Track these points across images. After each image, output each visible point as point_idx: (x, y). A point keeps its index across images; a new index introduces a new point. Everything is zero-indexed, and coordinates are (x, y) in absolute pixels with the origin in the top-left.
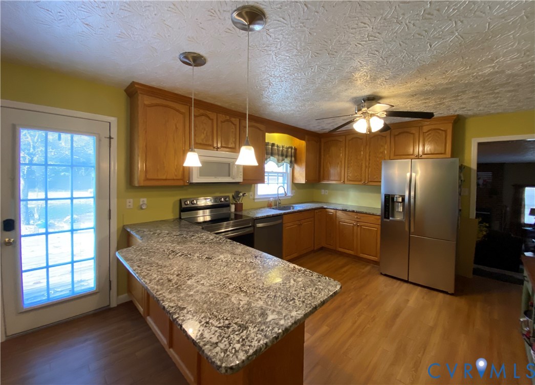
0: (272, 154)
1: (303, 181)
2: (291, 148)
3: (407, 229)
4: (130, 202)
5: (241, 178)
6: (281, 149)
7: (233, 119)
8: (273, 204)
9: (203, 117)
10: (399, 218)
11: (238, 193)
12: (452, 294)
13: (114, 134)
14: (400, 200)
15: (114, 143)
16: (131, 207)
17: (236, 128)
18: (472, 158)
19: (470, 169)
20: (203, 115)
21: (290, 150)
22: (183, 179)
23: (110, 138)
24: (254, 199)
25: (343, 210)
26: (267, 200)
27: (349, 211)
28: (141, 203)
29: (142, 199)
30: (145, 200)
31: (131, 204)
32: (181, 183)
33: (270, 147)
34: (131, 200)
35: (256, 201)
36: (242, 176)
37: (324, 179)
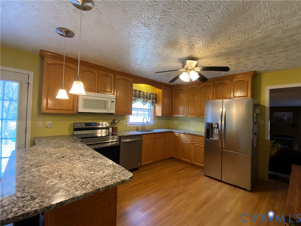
0: (139, 97)
1: (160, 115)
2: (153, 94)
3: (220, 146)
4: (40, 123)
5: (113, 110)
6: (146, 94)
7: (109, 74)
8: (140, 129)
9: (88, 72)
10: (216, 138)
11: (114, 121)
12: (249, 191)
13: (31, 81)
14: (216, 126)
15: (31, 87)
16: (41, 126)
17: (111, 79)
18: (265, 99)
19: (265, 107)
20: (88, 71)
21: (152, 95)
22: (73, 110)
23: (28, 84)
24: (127, 125)
25: (184, 133)
26: (136, 126)
27: (187, 134)
28: (48, 124)
29: (48, 122)
30: (50, 122)
31: (41, 124)
32: (72, 112)
33: (138, 92)
34: (41, 122)
35: (128, 126)
36: (114, 109)
37: (174, 114)
